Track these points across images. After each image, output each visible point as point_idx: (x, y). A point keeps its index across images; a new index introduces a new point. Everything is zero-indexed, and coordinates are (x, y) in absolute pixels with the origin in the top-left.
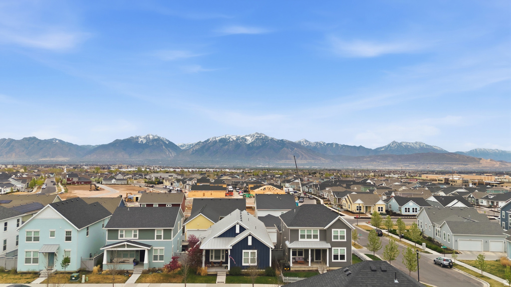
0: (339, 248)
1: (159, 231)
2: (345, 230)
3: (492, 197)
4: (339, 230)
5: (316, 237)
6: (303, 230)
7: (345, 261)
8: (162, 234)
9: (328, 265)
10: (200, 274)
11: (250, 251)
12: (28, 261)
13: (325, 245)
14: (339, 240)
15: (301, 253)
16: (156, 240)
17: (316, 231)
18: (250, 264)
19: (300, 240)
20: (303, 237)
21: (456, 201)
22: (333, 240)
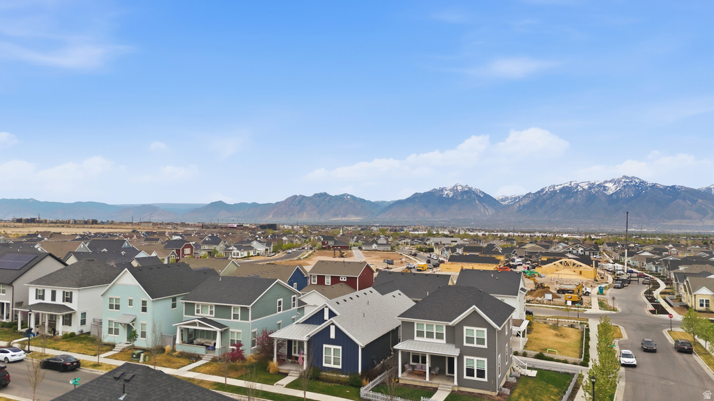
0: (475, 359)
1: (236, 309)
2: (485, 330)
4: (475, 329)
5: (439, 336)
6: (421, 324)
7: (486, 380)
8: (239, 313)
9: (456, 383)
10: (269, 371)
11: (332, 347)
12: (110, 331)
13: (453, 352)
14: (475, 345)
16: (232, 320)
17: (440, 326)
18: (332, 365)
19: (416, 338)
20: (420, 334)
22: (465, 344)
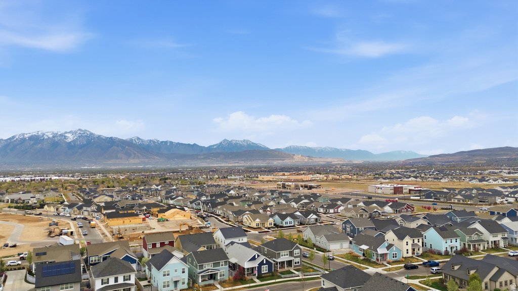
0: (297, 259)
1: (222, 262)
3: (326, 206)
4: (297, 250)
5: (287, 255)
6: (282, 253)
7: (299, 264)
8: (224, 264)
9: (293, 267)
10: (245, 280)
11: (265, 266)
13: (292, 258)
14: (297, 255)
15: (282, 263)
16: (221, 267)
17: (287, 252)
18: (265, 272)
20: (282, 256)
21: (312, 214)
22: (294, 255)
